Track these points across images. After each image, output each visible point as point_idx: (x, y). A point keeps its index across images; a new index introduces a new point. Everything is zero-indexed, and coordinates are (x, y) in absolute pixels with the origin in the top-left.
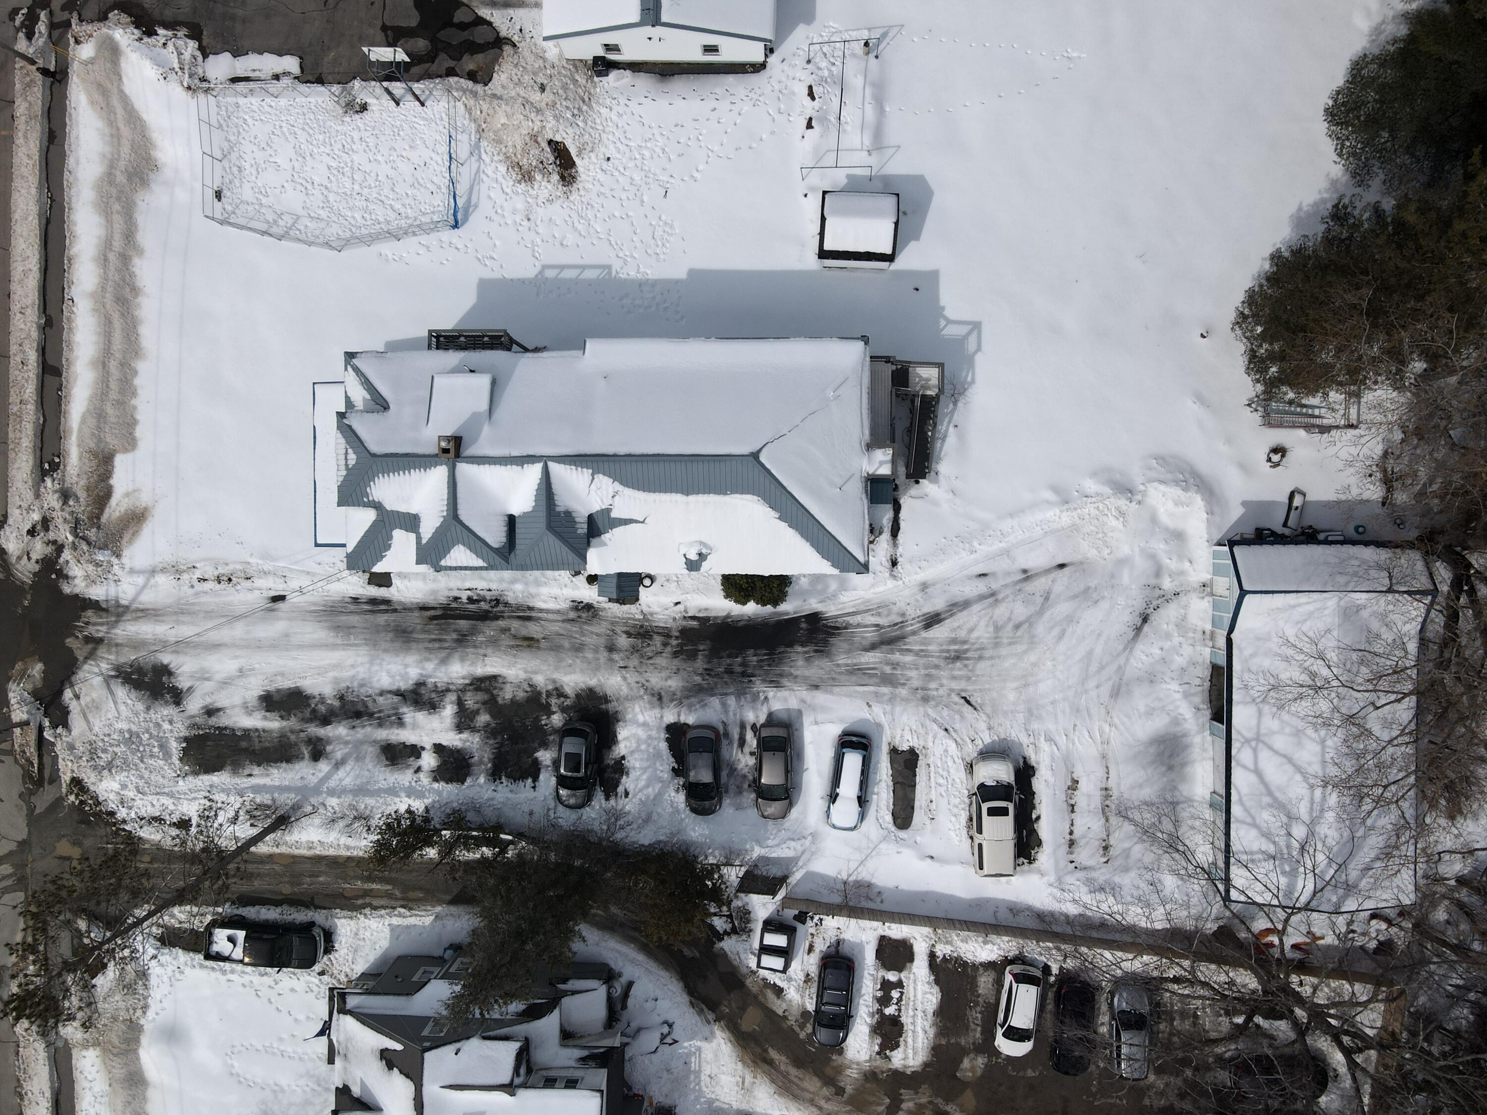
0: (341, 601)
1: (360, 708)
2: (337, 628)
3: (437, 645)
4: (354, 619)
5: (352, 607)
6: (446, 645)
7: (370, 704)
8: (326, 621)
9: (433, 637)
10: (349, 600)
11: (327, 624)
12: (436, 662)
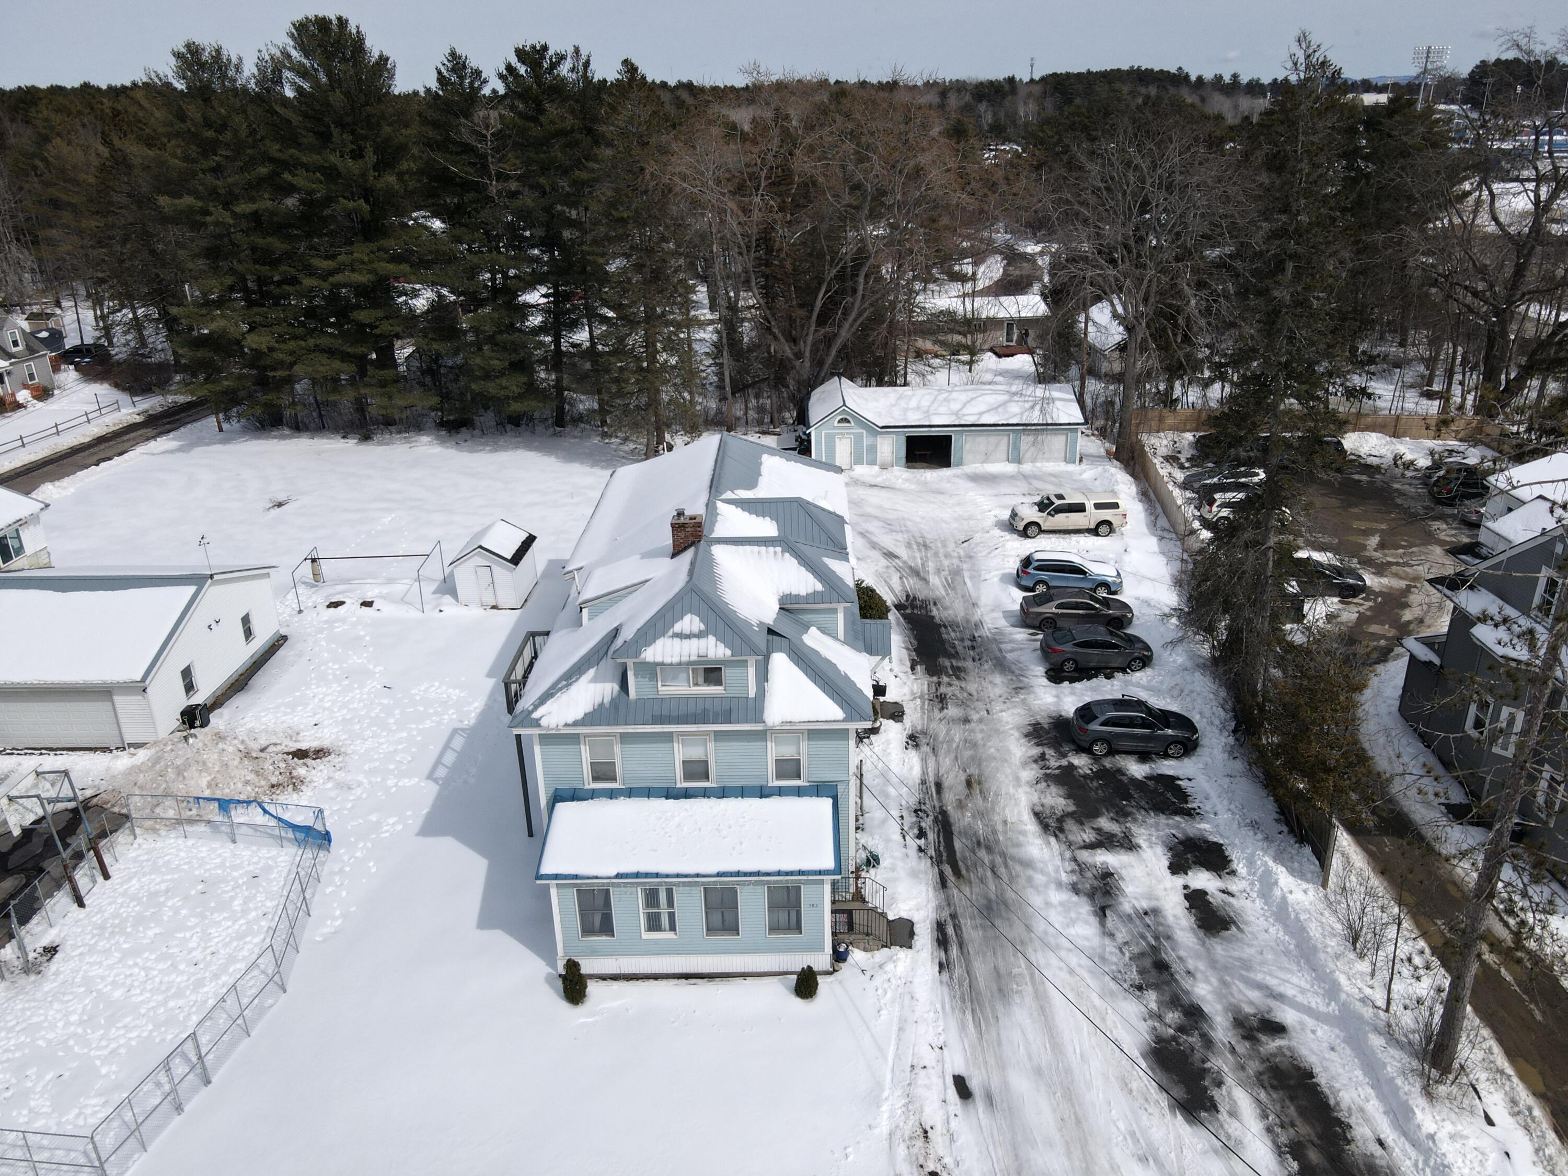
0: (950, 986)
1: (1147, 963)
2: (1003, 993)
3: (1002, 871)
4: (981, 969)
5: (958, 971)
6: (999, 860)
7: (1136, 950)
8: (993, 1010)
9: (989, 874)
10: (945, 976)
11: (1000, 1008)
12: (1030, 872)
